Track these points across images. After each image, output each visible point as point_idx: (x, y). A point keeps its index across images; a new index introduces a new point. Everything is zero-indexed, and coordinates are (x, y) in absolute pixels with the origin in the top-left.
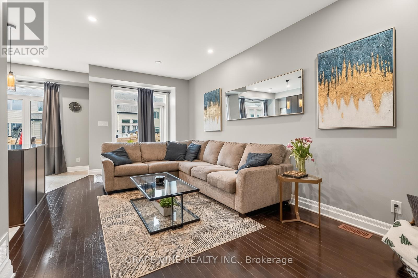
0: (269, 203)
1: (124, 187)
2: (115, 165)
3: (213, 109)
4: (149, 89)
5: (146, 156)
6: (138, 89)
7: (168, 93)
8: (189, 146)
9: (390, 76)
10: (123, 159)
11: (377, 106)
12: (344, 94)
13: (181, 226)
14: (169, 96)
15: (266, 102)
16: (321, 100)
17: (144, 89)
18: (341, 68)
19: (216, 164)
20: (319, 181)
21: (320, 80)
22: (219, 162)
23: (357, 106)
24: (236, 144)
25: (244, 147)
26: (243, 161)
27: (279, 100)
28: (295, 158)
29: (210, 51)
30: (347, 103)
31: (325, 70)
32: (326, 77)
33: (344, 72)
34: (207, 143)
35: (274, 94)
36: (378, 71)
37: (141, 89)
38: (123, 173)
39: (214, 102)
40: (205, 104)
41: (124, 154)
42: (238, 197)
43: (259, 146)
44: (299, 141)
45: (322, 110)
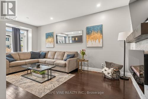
0: (74, 69)
1: (14, 71)
2: (10, 62)
3: (50, 39)
4: (18, 28)
5: (21, 58)
6: (12, 27)
7: (27, 31)
8: (40, 53)
9: (102, 35)
10: (12, 59)
11: (99, 42)
12: (93, 38)
13: (51, 79)
14: (27, 32)
15: (65, 37)
16: (87, 40)
17: (15, 28)
18: (92, 32)
19: (54, 59)
20: (88, 61)
21: (87, 34)
22: (55, 58)
23: (95, 42)
24: (61, 52)
25: (64, 53)
26: (65, 57)
27: (69, 37)
28: (81, 55)
29: (52, 19)
30: (93, 41)
31: (88, 31)
32: (88, 33)
33: (93, 33)
34: (49, 52)
35: (68, 35)
36: (100, 34)
37: (14, 28)
38: (14, 65)
39: (51, 37)
40: (46, 37)
41: (12, 57)
42: (67, 68)
43: (70, 52)
44: (83, 50)
45: (87, 42)
